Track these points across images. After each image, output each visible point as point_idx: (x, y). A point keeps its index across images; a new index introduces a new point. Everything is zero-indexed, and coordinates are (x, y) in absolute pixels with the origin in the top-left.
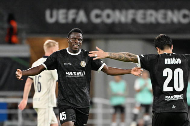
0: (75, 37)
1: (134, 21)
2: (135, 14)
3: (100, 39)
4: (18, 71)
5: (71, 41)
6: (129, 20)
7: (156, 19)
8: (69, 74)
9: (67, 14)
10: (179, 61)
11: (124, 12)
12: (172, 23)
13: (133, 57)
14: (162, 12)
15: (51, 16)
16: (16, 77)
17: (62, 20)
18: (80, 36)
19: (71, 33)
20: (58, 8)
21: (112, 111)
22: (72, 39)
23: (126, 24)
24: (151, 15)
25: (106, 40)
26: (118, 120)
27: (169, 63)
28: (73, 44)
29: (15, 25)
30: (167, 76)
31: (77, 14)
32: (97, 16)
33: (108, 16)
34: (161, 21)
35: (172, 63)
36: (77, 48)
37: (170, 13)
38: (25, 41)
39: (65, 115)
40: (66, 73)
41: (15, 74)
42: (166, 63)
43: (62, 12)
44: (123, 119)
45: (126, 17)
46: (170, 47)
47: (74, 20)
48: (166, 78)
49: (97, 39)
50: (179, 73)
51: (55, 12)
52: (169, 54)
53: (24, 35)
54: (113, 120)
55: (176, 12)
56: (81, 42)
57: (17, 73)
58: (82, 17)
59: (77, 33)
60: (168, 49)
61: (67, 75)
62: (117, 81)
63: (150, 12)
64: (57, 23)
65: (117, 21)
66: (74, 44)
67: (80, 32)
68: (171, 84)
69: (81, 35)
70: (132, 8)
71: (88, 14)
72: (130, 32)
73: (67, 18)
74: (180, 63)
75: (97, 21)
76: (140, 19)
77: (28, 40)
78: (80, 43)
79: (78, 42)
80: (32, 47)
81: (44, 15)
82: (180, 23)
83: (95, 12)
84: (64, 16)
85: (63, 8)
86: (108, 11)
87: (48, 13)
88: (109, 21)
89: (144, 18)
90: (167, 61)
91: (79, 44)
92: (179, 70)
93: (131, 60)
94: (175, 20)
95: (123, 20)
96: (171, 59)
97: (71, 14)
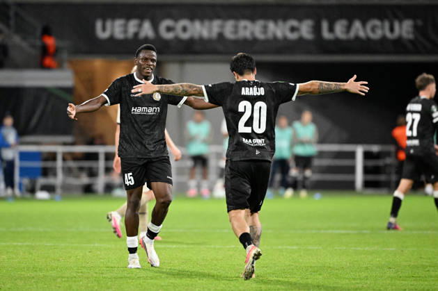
0: (147, 56)
1: (221, 35)
2: (222, 27)
3: (174, 62)
4: (71, 106)
5: (140, 62)
6: (214, 34)
7: (252, 34)
8: (137, 111)
9: (125, 26)
10: (262, 91)
11: (207, 23)
12: (275, 39)
13: (195, 89)
14: (260, 23)
15: (104, 29)
16: (68, 115)
17: (119, 35)
18: (153, 56)
19: (140, 51)
20: (114, 18)
21: (190, 163)
22: (142, 59)
23: (210, 41)
24: (245, 28)
25: (182, 62)
26: (198, 177)
27: (247, 93)
28: (143, 67)
29: (50, 41)
30: (243, 111)
31: (140, 26)
32: (169, 29)
33: (185, 29)
34: (260, 36)
35: (251, 93)
36: (149, 73)
37: (271, 25)
38: (66, 65)
39: (132, 178)
40: (133, 109)
41: (67, 111)
42: (243, 93)
43: (119, 23)
44: (205, 175)
45: (210, 30)
46: (253, 71)
47: (136, 34)
48: (242, 114)
49: (169, 62)
50: (260, 108)
51: (109, 24)
52: (249, 82)
53: (65, 56)
54: (192, 176)
55: (280, 23)
56: (155, 64)
57: (69, 109)
58: (147, 30)
59: (149, 51)
60: (249, 74)
61: (134, 111)
62: (198, 122)
63: (243, 23)
64: (112, 39)
65: (196, 36)
66: (145, 66)
67: (154, 50)
68: (249, 123)
69: (154, 53)
70: (218, 17)
71: (155, 27)
72: (214, 52)
73: (125, 31)
74: (263, 94)
75: (169, 36)
76: (229, 33)
77: (71, 62)
78: (153, 65)
79: (151, 63)
80: (77, 73)
81: (93, 28)
82: (285, 39)
83: (167, 23)
84: (122, 29)
85: (120, 17)
86: (184, 22)
87: (99, 24)
88: (185, 36)
89: (236, 31)
90: (245, 91)
91: (152, 67)
92: (261, 105)
93: (193, 92)
94: (279, 34)
95: (205, 34)
96: (251, 88)
97: (132, 26)
